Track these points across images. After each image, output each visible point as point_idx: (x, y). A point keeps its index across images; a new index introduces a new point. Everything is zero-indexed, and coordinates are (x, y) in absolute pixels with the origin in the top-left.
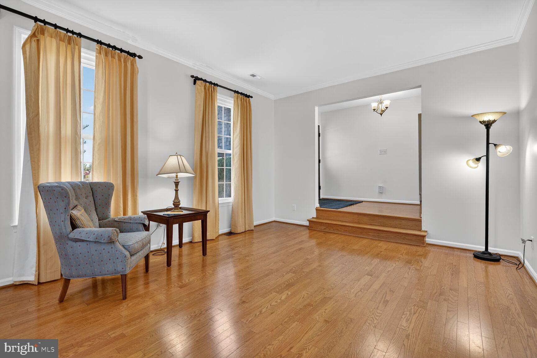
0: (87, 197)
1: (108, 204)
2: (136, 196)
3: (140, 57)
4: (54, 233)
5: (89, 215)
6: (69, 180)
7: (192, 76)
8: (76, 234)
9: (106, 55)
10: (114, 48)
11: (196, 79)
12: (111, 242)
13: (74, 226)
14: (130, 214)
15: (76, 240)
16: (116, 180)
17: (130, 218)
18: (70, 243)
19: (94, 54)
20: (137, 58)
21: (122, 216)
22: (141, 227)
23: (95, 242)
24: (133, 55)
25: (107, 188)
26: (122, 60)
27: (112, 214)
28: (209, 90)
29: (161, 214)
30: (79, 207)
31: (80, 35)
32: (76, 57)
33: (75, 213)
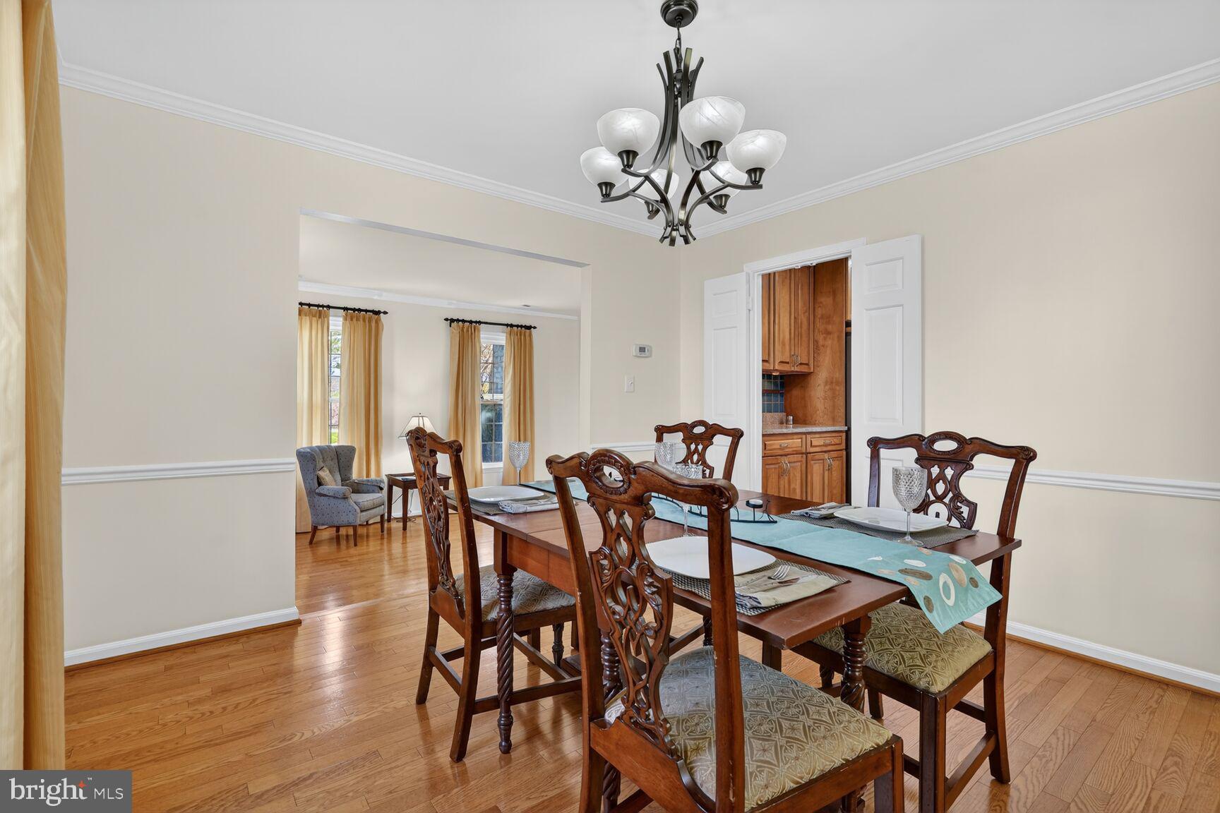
0: (332, 460)
1: (350, 467)
2: (380, 458)
3: (385, 313)
4: (306, 489)
5: (333, 476)
6: (319, 444)
7: (446, 320)
8: (320, 490)
9: (352, 320)
10: (360, 310)
11: (452, 321)
12: (345, 498)
13: (320, 484)
14: (373, 476)
15: (321, 495)
16: (359, 444)
17: (372, 481)
18: (317, 497)
19: (341, 319)
20: (382, 314)
21: (365, 478)
22: (377, 489)
23: (334, 497)
24: (377, 313)
25: (350, 451)
26: (367, 321)
27: (355, 476)
28: (468, 331)
29: (400, 478)
30: (325, 468)
31: (329, 307)
32: (325, 328)
33: (321, 473)
